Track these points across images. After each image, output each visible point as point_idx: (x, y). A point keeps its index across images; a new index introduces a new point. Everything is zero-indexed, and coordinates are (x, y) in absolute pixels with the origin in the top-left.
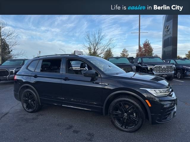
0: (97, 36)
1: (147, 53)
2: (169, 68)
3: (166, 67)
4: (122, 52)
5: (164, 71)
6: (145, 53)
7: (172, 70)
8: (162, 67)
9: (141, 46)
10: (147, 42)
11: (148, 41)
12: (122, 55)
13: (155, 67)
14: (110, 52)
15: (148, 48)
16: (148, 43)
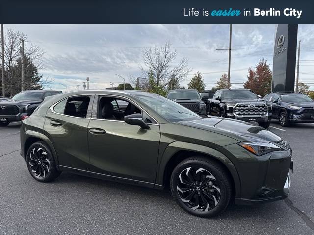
0: (162, 55)
1: (263, 82)
2: (260, 108)
3: (256, 106)
4: (219, 81)
5: (246, 112)
6: (259, 82)
7: (266, 112)
8: (248, 106)
9: (253, 71)
10: (263, 64)
11: (265, 61)
12: (219, 85)
13: (237, 106)
14: (199, 81)
15: (265, 74)
16: (265, 65)
